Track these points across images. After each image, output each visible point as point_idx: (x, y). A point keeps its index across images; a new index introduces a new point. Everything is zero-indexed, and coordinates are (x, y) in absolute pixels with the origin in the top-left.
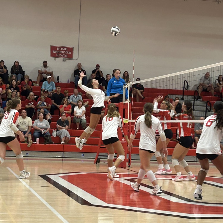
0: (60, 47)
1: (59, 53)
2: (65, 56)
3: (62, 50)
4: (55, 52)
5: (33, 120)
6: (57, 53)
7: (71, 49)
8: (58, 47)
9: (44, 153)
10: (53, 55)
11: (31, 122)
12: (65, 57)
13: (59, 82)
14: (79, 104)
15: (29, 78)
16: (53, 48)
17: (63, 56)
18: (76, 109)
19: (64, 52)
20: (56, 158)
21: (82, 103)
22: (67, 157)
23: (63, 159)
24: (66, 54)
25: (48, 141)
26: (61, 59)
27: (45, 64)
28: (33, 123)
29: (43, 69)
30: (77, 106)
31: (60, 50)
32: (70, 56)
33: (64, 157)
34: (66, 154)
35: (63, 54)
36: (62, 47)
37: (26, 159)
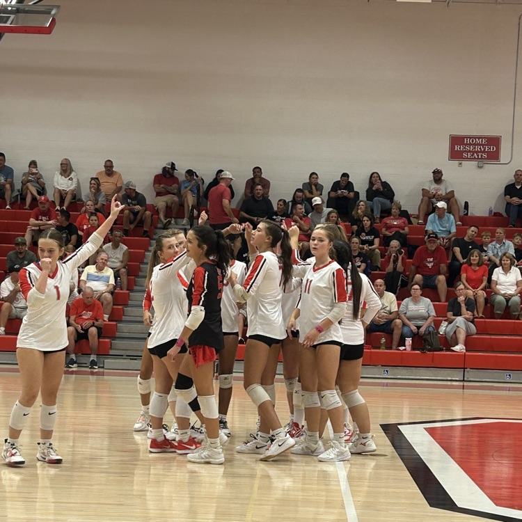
0: (470, 138)
1: (470, 151)
2: (482, 156)
3: (475, 144)
4: (460, 148)
5: (400, 298)
6: (465, 151)
7: (495, 141)
8: (467, 138)
9: (422, 371)
10: (455, 155)
11: (396, 302)
12: (481, 158)
13: (469, 215)
14: (503, 262)
16: (456, 140)
17: (478, 156)
19: (480, 148)
20: (449, 383)
21: (511, 260)
22: (472, 379)
23: (463, 386)
24: (484, 152)
25: (431, 345)
26: (475, 163)
27: (438, 176)
28: (399, 305)
29: (432, 187)
30: (501, 267)
31: (470, 144)
32: (494, 156)
33: (465, 379)
34: (470, 374)
35: (477, 152)
36: (475, 138)
37: (383, 385)
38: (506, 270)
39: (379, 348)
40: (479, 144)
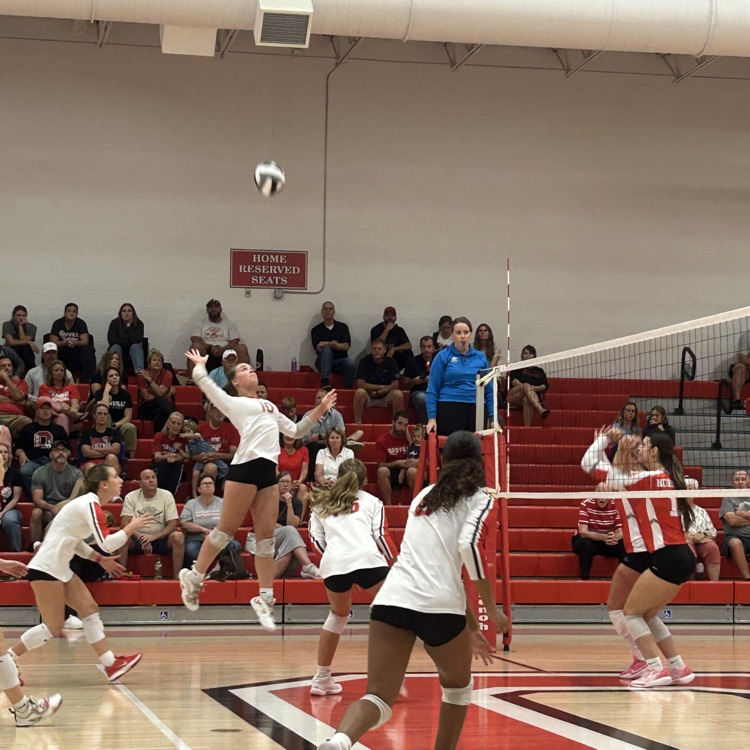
0: (261, 254)
1: (261, 274)
2: (280, 281)
3: (269, 264)
4: (247, 269)
5: (181, 500)
6: (254, 274)
7: (298, 259)
8: (257, 254)
9: (221, 610)
10: (239, 280)
11: (174, 506)
12: (280, 284)
13: (264, 369)
14: (331, 440)
15: (163, 360)
16: (240, 257)
17: (274, 281)
18: (323, 458)
19: (277, 270)
21: (342, 437)
22: (295, 621)
23: (283, 630)
24: (283, 274)
25: (232, 569)
26: (269, 292)
27: (214, 311)
28: (180, 510)
30: (327, 449)
31: (261, 264)
32: (298, 282)
33: (286, 620)
34: (294, 613)
35: (273, 275)
36: (269, 253)
37: (159, 634)
38: (335, 454)
39: (152, 577)
40: (274, 264)
